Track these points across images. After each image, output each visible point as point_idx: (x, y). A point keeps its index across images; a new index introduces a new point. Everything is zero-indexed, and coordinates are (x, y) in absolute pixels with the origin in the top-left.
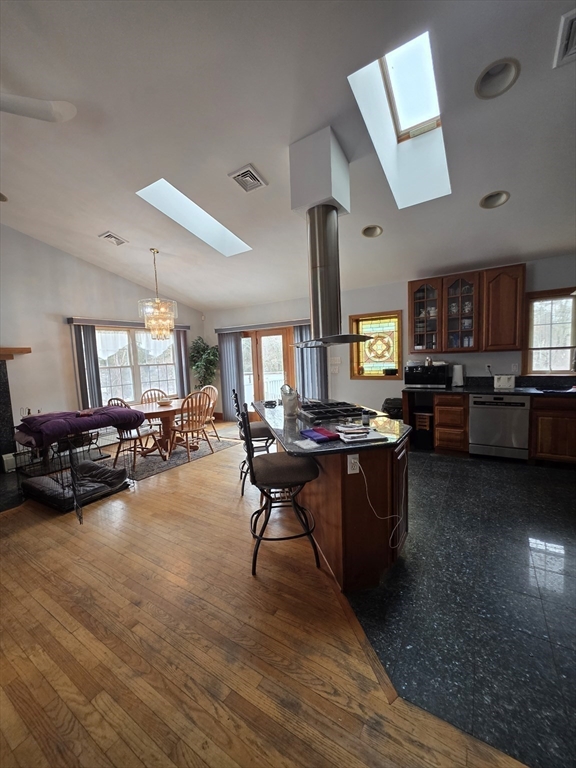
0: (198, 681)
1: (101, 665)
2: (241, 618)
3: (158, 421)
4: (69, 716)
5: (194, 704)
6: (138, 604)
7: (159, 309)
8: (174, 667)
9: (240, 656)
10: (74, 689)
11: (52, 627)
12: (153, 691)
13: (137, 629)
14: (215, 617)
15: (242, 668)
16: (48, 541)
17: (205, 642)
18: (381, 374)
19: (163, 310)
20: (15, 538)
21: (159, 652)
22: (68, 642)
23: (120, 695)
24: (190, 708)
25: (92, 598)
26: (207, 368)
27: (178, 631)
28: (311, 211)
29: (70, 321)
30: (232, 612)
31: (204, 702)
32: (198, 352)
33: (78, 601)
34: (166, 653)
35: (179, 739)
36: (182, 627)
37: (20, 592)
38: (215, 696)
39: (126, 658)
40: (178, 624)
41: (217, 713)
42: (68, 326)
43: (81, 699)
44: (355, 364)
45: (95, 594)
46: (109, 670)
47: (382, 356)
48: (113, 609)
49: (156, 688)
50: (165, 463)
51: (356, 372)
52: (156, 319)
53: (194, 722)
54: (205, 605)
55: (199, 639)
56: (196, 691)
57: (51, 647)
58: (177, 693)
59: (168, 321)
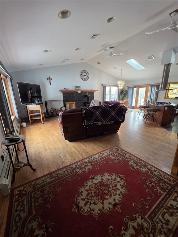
18: (174, 98)
19: (122, 82)
26: (124, 95)
28: (165, 65)
29: (102, 85)
32: (123, 92)
44: (166, 95)
47: (175, 93)
51: (166, 97)
52: (120, 85)
59: (122, 85)
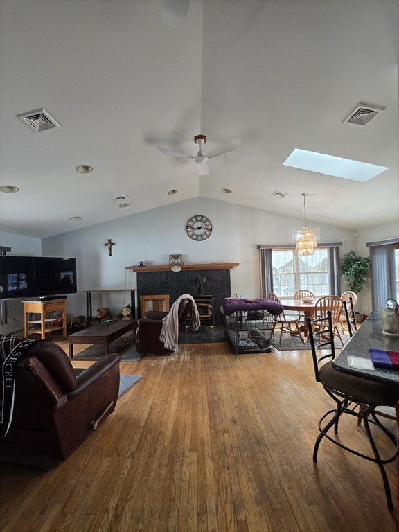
0: (233, 493)
1: (203, 439)
2: (283, 482)
3: (302, 313)
4: (182, 451)
5: (223, 503)
6: (234, 422)
7: (305, 234)
8: (228, 472)
9: (264, 506)
10: (190, 440)
11: (200, 406)
12: (212, 473)
13: (226, 435)
14: (267, 466)
15: (261, 515)
16: (221, 365)
17: (251, 476)
19: (308, 234)
20: (212, 357)
21: (227, 456)
22: (200, 417)
23: (201, 461)
24: (220, 502)
25: (219, 404)
26: (357, 277)
27: (242, 454)
29: (259, 247)
30: (280, 474)
31: (229, 509)
32: (349, 263)
33: (214, 401)
34: (230, 461)
35: (206, 512)
36: (246, 454)
37: (200, 383)
38: (235, 512)
39: (213, 446)
40: (245, 450)
41: (230, 523)
42: (258, 250)
43: (189, 448)
45: (221, 403)
46: (204, 445)
48: (223, 416)
49: (214, 474)
50: (302, 344)
52: (303, 242)
53: (217, 513)
54: (266, 452)
55: (249, 470)
56: (229, 498)
57: (195, 414)
58: (221, 487)
59: (312, 242)
